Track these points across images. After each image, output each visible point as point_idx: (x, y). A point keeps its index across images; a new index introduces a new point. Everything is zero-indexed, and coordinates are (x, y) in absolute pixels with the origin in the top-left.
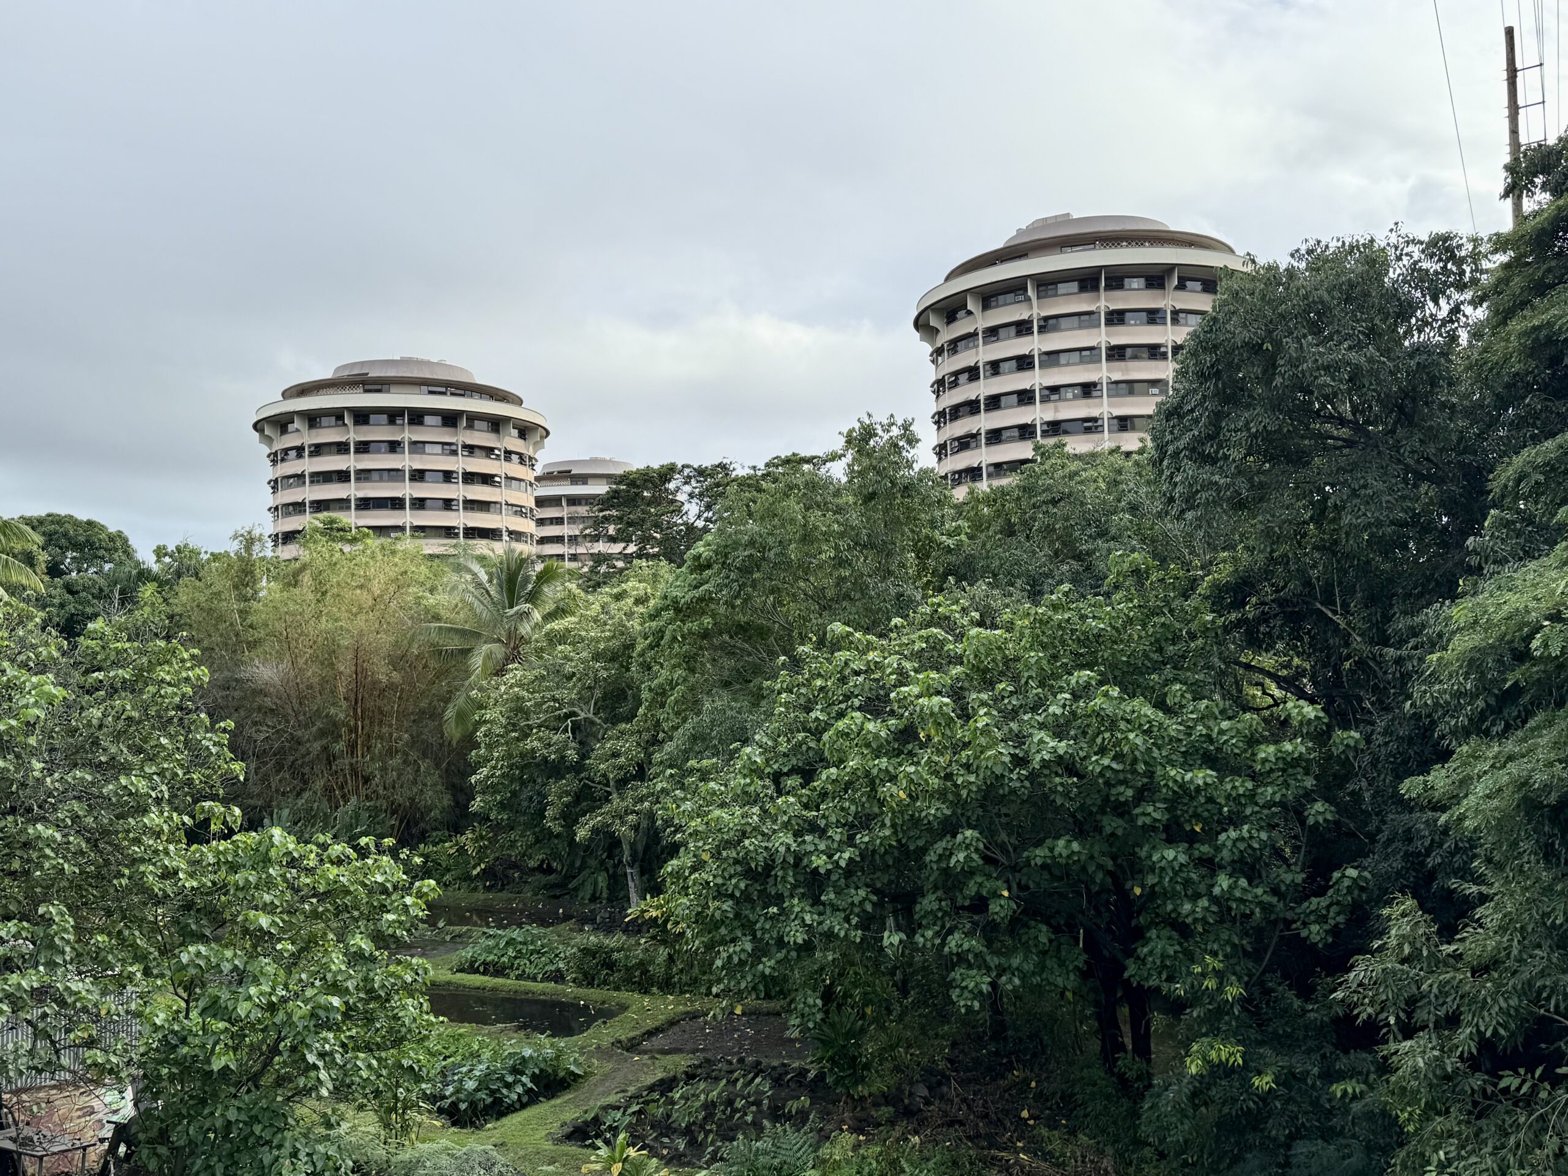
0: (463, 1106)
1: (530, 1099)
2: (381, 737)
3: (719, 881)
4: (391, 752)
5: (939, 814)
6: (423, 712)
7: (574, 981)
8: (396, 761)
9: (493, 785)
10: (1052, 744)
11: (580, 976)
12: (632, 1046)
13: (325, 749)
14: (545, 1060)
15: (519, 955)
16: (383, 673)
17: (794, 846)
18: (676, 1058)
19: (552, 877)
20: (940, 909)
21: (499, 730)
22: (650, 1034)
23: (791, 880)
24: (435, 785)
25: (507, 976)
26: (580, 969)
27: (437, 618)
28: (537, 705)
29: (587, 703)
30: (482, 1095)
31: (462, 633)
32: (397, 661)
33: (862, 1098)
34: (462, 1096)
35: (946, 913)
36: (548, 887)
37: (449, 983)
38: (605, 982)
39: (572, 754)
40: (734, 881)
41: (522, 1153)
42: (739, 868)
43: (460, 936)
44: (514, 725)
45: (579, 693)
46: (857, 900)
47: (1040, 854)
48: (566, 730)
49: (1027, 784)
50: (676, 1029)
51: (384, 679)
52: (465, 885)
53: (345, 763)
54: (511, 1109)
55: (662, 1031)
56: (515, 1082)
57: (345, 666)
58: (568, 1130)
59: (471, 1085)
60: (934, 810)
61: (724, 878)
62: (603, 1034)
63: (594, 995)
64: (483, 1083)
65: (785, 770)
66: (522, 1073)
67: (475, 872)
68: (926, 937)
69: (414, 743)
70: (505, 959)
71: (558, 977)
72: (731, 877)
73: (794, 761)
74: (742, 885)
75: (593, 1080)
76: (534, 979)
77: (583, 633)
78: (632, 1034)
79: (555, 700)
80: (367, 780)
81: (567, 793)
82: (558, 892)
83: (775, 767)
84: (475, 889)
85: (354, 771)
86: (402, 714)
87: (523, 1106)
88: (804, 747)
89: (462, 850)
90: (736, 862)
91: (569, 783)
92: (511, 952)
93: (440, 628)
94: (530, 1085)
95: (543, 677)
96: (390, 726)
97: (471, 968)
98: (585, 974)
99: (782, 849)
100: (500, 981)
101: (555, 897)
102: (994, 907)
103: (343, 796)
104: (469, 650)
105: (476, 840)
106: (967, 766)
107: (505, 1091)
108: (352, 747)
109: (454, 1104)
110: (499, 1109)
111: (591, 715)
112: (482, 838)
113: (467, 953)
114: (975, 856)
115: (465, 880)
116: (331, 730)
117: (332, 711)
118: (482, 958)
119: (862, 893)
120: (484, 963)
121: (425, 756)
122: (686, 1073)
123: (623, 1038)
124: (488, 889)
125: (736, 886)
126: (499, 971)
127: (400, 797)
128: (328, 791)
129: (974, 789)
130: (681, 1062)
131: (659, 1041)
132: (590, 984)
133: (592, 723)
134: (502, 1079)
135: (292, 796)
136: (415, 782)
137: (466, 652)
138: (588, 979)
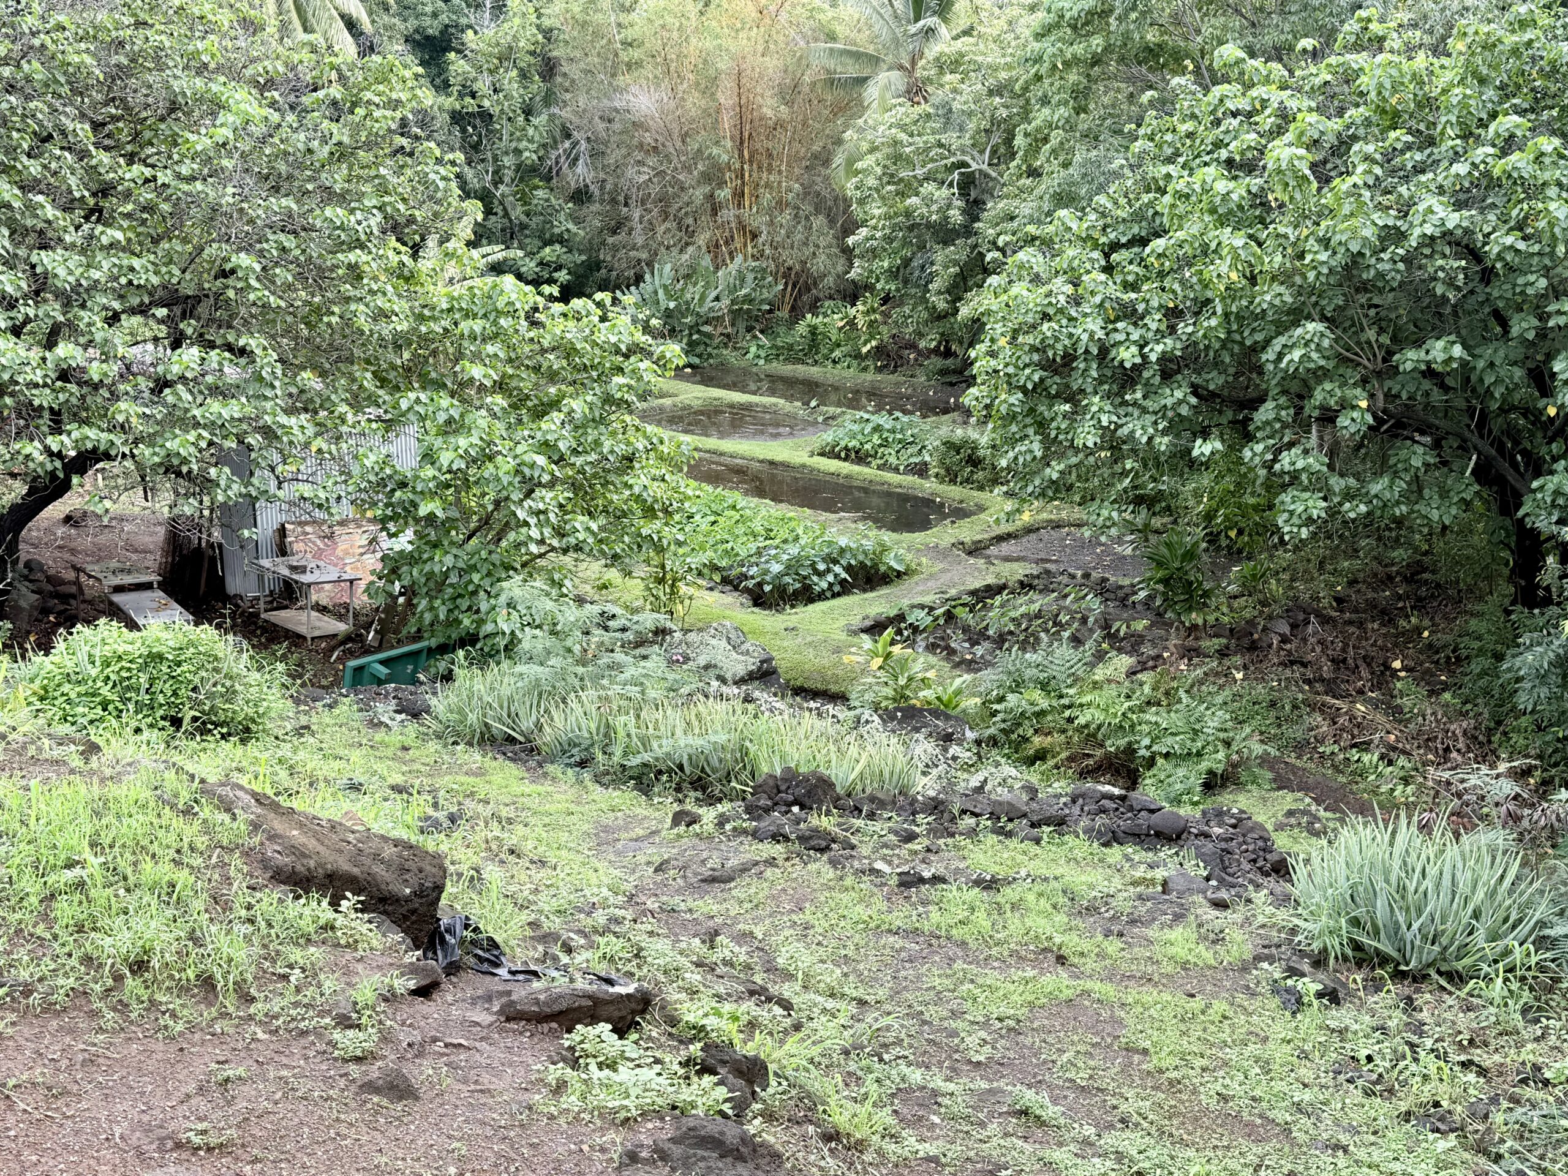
0: (767, 588)
1: (844, 589)
2: (767, 185)
3: (1011, 370)
4: (781, 205)
5: (1277, 302)
6: (815, 156)
7: (937, 475)
8: (785, 218)
9: (873, 250)
10: (1442, 215)
11: (942, 472)
12: (975, 550)
13: (711, 196)
14: (865, 553)
15: (885, 443)
16: (770, 107)
17: (1100, 334)
18: (1015, 565)
19: (949, 362)
20: (1278, 419)
21: (871, 182)
22: (1000, 539)
23: (1095, 374)
24: (830, 246)
25: (868, 464)
26: (942, 463)
27: (832, 37)
28: (918, 152)
29: (982, 152)
30: (788, 579)
31: (857, 56)
32: (789, 93)
33: (1195, 627)
34: (768, 578)
35: (1285, 426)
36: (943, 372)
37: (804, 466)
38: (967, 481)
39: (956, 216)
40: (1027, 371)
41: (809, 639)
42: (1036, 357)
43: (833, 418)
44: (892, 176)
45: (972, 138)
46: (1169, 402)
47: (1410, 358)
48: (951, 185)
49: (1401, 266)
50: (1033, 537)
51: (769, 113)
52: (855, 363)
53: (728, 214)
54: (821, 597)
55: (1016, 537)
56: (829, 570)
57: (726, 98)
58: (868, 623)
59: (776, 568)
60: (1270, 296)
61: (1016, 367)
62: (945, 534)
63: (954, 492)
64: (792, 567)
65: (1124, 240)
66: (835, 562)
67: (864, 350)
68: (1254, 452)
69: (807, 194)
70: (868, 446)
71: (921, 470)
72: (1026, 366)
73: (1136, 230)
74: (1036, 378)
75: (916, 578)
76: (896, 470)
77: (980, 59)
78: (978, 537)
79: (940, 145)
80: (754, 236)
81: (956, 263)
82: (954, 379)
83: (1112, 236)
84: (865, 369)
85: (742, 227)
86: (795, 159)
87: (835, 595)
88: (1151, 212)
89: (852, 323)
90: (1034, 349)
91: (958, 251)
92: (876, 440)
93: (831, 50)
94: (844, 575)
95: (928, 115)
96: (780, 172)
97: (830, 453)
98: (948, 470)
99: (1085, 337)
100: (856, 468)
101: (952, 384)
102: (1343, 421)
103: (731, 253)
104: (866, 79)
105: (868, 313)
106: (1325, 242)
107: (815, 578)
108: (739, 195)
109: (760, 585)
110: (807, 595)
111: (985, 167)
112: (874, 311)
113: (828, 436)
114: (1314, 355)
115: (855, 358)
116: (713, 176)
117: (715, 151)
118: (843, 444)
119: (1179, 394)
120: (846, 448)
121: (817, 211)
122: (1021, 583)
123: (967, 540)
124: (879, 370)
125: (1028, 378)
126: (859, 457)
127: (790, 258)
128: (714, 248)
129: (1325, 271)
130: (1019, 571)
131: (1006, 548)
132: (953, 481)
133: (987, 176)
134: (813, 565)
135: (675, 251)
136: (806, 244)
137: (862, 81)
138: (951, 476)
